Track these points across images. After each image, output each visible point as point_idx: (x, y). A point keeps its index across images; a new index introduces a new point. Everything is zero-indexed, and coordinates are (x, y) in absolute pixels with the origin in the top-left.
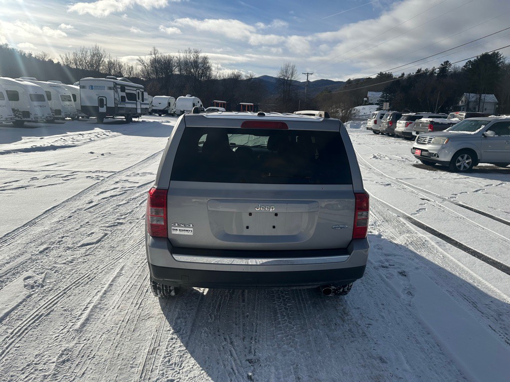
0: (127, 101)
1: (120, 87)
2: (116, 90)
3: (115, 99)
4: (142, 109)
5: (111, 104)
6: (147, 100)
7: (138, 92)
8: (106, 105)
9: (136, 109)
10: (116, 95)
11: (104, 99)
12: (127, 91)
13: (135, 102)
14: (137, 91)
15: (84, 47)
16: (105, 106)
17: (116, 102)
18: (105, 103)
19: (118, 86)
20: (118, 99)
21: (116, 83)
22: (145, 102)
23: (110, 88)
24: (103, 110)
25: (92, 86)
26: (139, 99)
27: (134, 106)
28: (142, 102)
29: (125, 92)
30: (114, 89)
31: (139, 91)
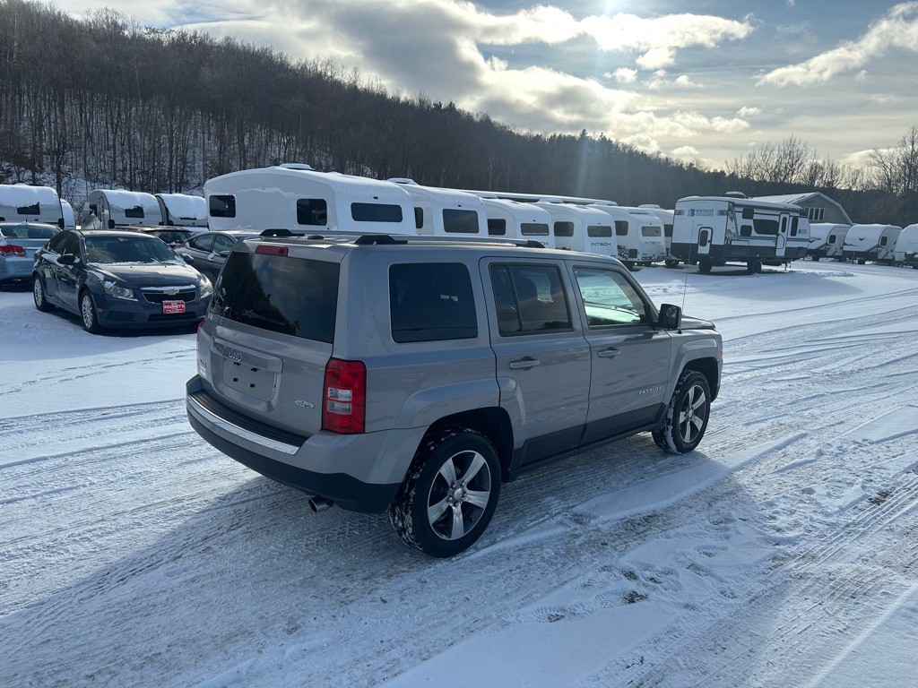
0: (754, 233)
1: (741, 210)
2: (731, 216)
3: (728, 231)
4: (788, 250)
5: (719, 240)
6: (805, 231)
7: (785, 219)
8: (710, 241)
9: (775, 249)
10: (731, 225)
11: (709, 231)
12: (756, 217)
13: (775, 236)
14: (783, 216)
15: (769, 143)
16: (708, 244)
17: (729, 236)
18: (709, 238)
19: (737, 209)
20: (733, 231)
21: (733, 203)
22: (798, 236)
23: (722, 213)
24: (704, 250)
25: (693, 211)
26: (783, 230)
27: (770, 244)
28: (790, 236)
29: (752, 218)
30: (728, 215)
31: (787, 216)
